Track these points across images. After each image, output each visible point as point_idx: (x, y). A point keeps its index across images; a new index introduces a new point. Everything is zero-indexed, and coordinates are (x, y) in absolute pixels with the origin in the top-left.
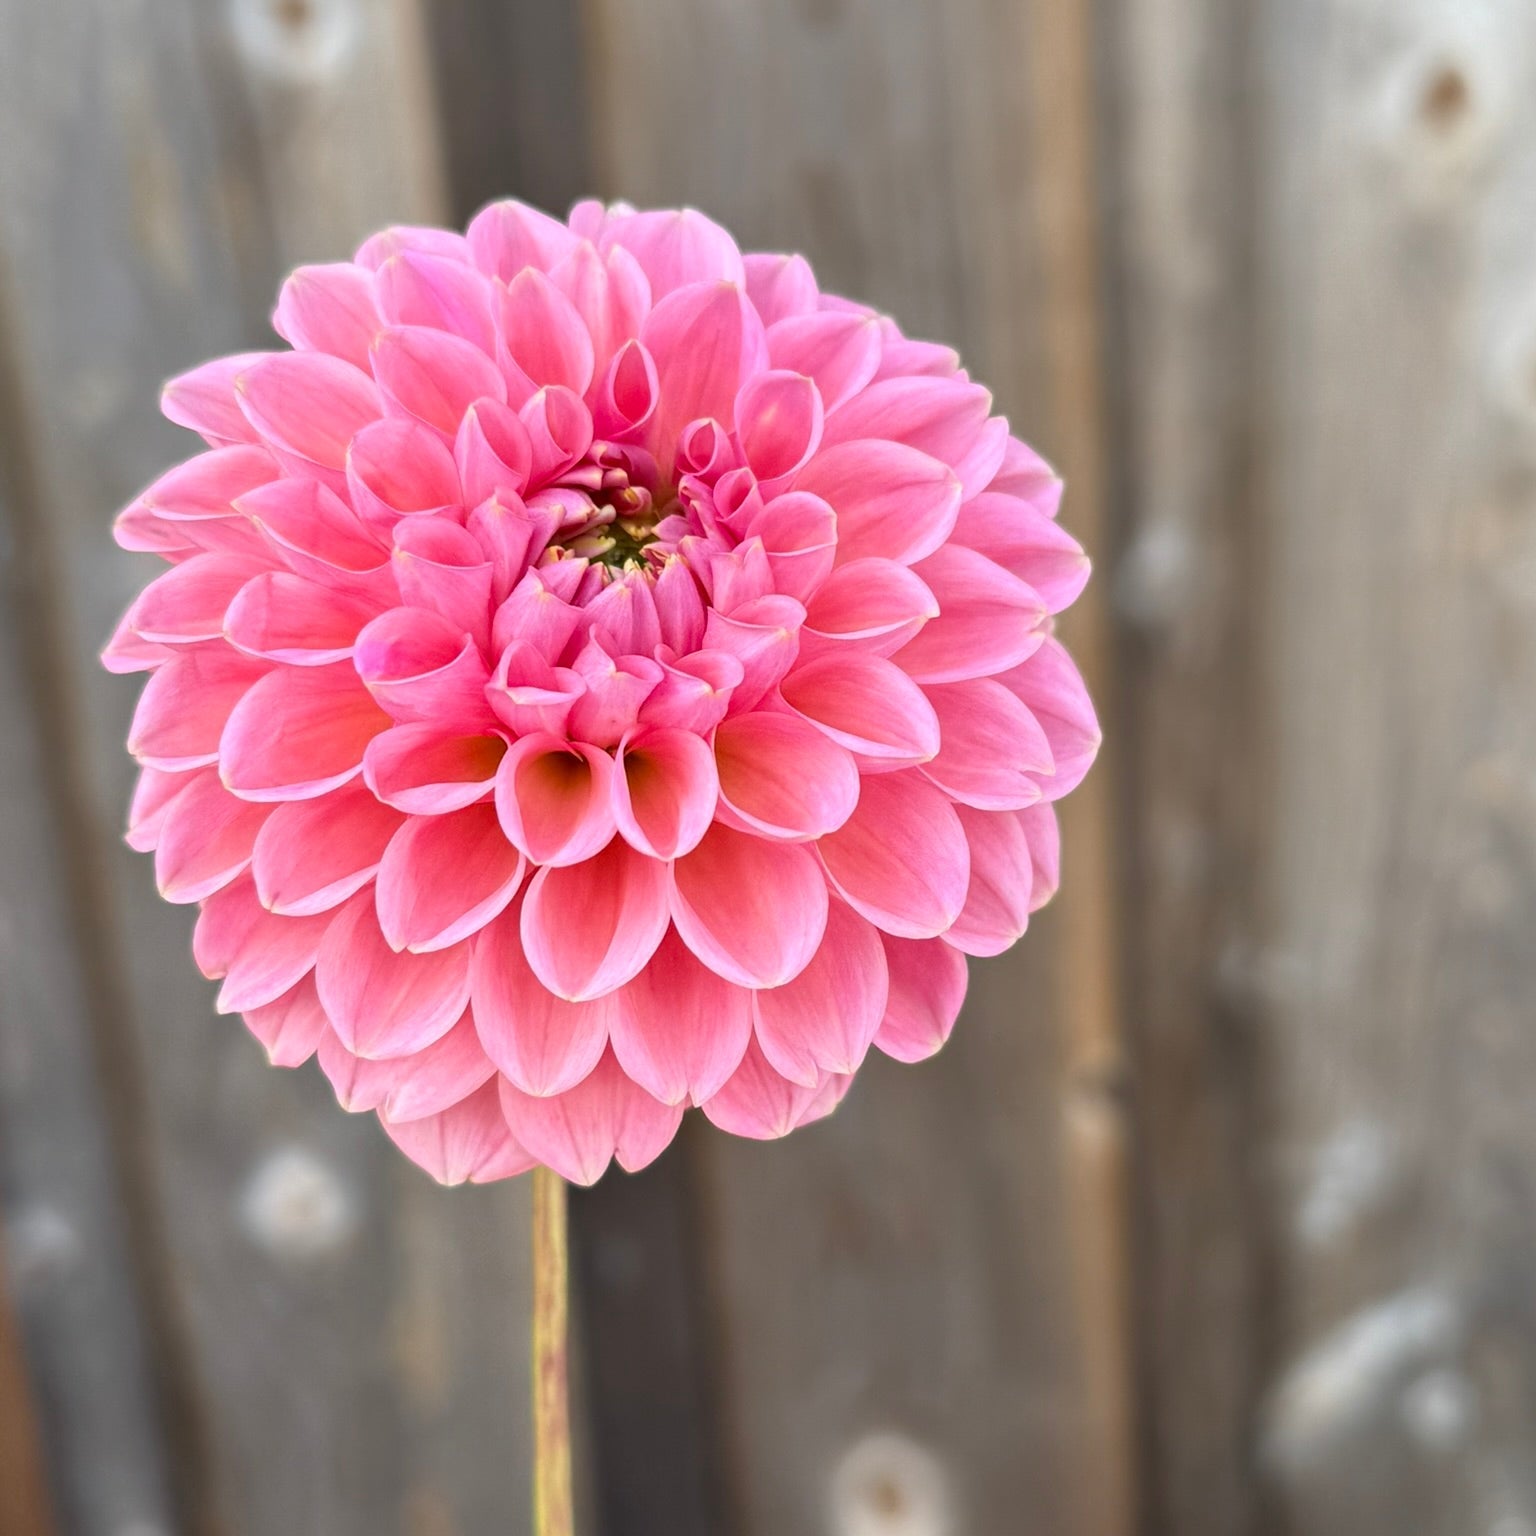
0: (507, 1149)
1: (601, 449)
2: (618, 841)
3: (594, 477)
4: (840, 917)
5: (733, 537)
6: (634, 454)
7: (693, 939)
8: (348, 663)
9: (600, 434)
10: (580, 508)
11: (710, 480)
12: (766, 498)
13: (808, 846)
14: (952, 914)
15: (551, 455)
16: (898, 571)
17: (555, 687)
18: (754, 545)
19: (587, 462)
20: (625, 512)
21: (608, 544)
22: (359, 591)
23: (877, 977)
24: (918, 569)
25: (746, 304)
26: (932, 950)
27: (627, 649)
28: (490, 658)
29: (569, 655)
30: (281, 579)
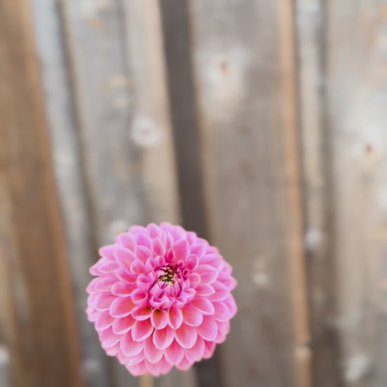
0: (144, 370)
1: (167, 264)
2: (168, 325)
3: (165, 269)
4: (199, 338)
5: (185, 279)
6: (171, 264)
7: (178, 340)
8: (130, 297)
9: (166, 262)
10: (163, 273)
11: (182, 270)
12: (190, 273)
13: (195, 327)
14: (215, 337)
15: (159, 265)
16: (208, 285)
17: (159, 302)
18: (188, 281)
19: (164, 266)
20: (169, 273)
21: (166, 278)
22: (131, 285)
23: (203, 346)
24: (212, 285)
25: (187, 242)
26: (211, 342)
27: (170, 296)
28: (150, 296)
29: (161, 296)
30: (119, 283)
